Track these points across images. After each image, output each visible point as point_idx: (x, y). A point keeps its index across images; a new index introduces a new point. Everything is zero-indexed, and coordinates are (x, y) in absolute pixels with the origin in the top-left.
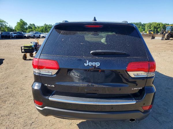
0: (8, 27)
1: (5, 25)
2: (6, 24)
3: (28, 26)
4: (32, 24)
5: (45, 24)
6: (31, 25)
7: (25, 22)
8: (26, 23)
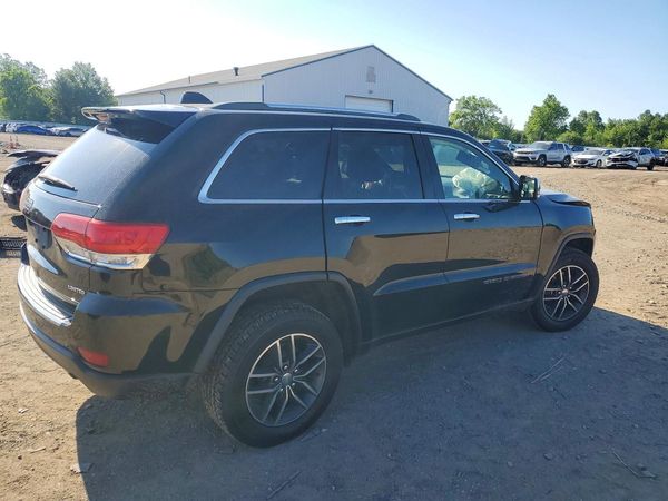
0: (500, 125)
1: (493, 116)
2: (497, 114)
3: (568, 121)
4: (589, 111)
5: (648, 112)
6: (584, 115)
7: (561, 105)
8: (566, 110)
